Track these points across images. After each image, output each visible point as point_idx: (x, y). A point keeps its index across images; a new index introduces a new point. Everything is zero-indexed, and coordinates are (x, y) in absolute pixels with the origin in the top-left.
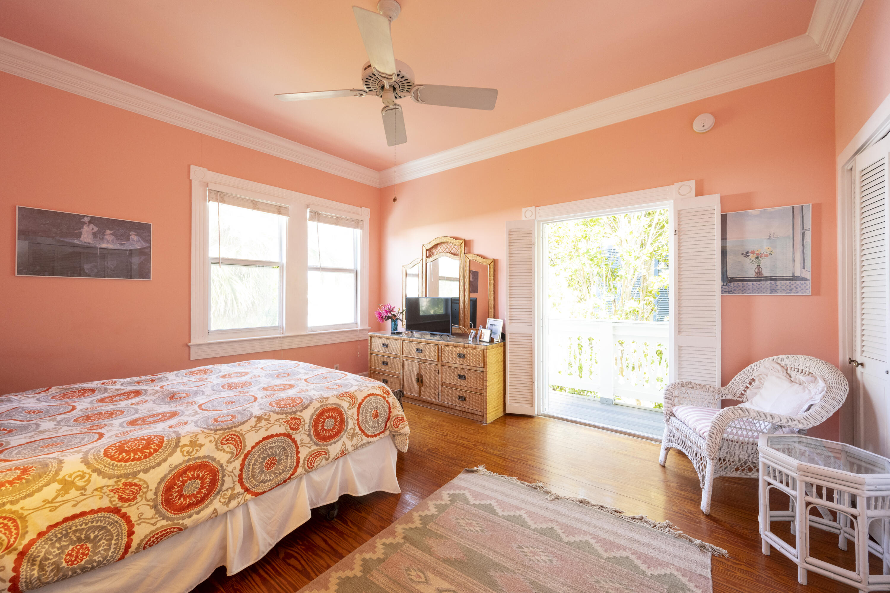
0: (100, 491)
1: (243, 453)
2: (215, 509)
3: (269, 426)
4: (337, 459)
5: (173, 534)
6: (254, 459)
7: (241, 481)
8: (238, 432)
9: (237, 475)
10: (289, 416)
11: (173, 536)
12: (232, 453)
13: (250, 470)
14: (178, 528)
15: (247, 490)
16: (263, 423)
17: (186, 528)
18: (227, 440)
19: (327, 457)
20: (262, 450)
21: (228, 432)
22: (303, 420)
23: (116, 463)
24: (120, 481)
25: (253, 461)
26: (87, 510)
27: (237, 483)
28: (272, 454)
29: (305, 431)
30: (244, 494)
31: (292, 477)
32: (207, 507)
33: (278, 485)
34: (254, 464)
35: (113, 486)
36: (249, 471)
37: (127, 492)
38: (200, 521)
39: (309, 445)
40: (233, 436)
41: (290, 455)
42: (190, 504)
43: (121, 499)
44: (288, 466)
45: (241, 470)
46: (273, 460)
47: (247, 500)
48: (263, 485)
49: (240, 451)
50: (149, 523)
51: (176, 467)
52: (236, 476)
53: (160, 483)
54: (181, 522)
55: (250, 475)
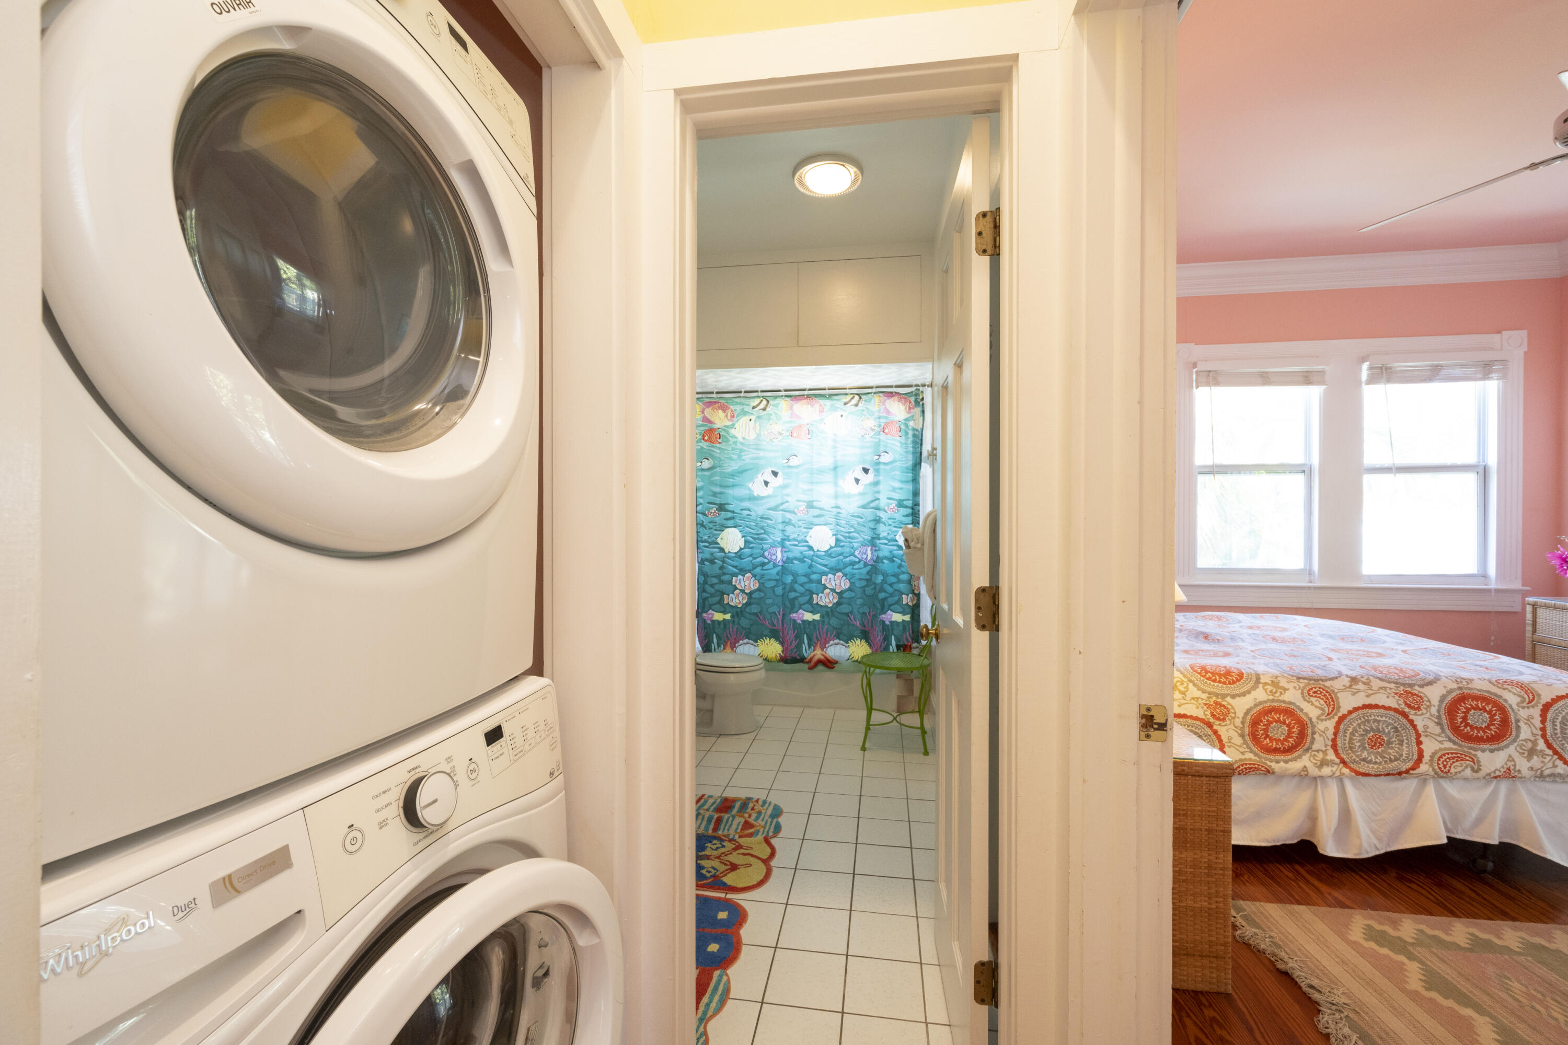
0: (1197, 701)
1: (1336, 714)
2: (1305, 767)
3: (1370, 692)
4: (1496, 777)
5: (1261, 772)
6: (1352, 727)
7: (1334, 747)
8: (1328, 688)
9: (1330, 739)
10: (1214, 698)
11: (1260, 774)
12: (1323, 709)
13: (1347, 739)
14: (1266, 768)
15: (1343, 762)
16: (1361, 686)
17: (1274, 773)
18: (1315, 692)
19: (1476, 767)
20: (1363, 720)
21: (1313, 684)
22: (1425, 699)
23: (1205, 680)
24: (1211, 698)
25: (1351, 730)
26: (1189, 714)
27: (1329, 748)
28: (1378, 730)
29: (1431, 715)
30: (1339, 765)
31: (1411, 772)
32: (1295, 759)
33: (1388, 775)
34: (1352, 734)
35: (1206, 701)
36: (1345, 740)
37: (1218, 710)
38: (1288, 772)
39: (1439, 739)
40: (1321, 690)
41: (1406, 741)
42: (1276, 748)
43: (1213, 715)
44: (1404, 755)
45: (1335, 734)
46: (1379, 738)
47: (1344, 774)
48: (1366, 765)
49: (1332, 711)
50: (1238, 750)
51: (1261, 703)
52: (1328, 739)
53: (1246, 714)
54: (1269, 763)
55: (1347, 745)
